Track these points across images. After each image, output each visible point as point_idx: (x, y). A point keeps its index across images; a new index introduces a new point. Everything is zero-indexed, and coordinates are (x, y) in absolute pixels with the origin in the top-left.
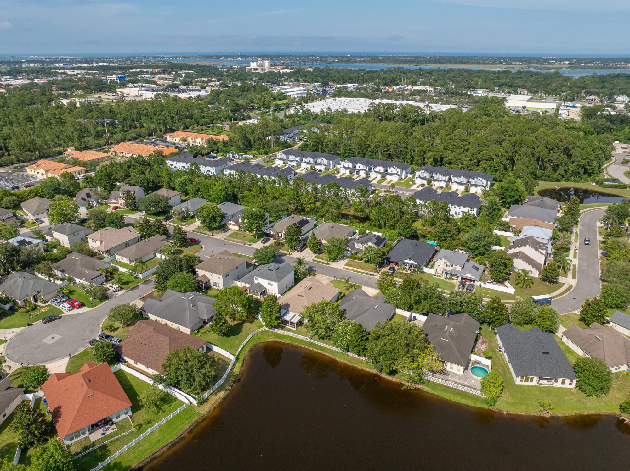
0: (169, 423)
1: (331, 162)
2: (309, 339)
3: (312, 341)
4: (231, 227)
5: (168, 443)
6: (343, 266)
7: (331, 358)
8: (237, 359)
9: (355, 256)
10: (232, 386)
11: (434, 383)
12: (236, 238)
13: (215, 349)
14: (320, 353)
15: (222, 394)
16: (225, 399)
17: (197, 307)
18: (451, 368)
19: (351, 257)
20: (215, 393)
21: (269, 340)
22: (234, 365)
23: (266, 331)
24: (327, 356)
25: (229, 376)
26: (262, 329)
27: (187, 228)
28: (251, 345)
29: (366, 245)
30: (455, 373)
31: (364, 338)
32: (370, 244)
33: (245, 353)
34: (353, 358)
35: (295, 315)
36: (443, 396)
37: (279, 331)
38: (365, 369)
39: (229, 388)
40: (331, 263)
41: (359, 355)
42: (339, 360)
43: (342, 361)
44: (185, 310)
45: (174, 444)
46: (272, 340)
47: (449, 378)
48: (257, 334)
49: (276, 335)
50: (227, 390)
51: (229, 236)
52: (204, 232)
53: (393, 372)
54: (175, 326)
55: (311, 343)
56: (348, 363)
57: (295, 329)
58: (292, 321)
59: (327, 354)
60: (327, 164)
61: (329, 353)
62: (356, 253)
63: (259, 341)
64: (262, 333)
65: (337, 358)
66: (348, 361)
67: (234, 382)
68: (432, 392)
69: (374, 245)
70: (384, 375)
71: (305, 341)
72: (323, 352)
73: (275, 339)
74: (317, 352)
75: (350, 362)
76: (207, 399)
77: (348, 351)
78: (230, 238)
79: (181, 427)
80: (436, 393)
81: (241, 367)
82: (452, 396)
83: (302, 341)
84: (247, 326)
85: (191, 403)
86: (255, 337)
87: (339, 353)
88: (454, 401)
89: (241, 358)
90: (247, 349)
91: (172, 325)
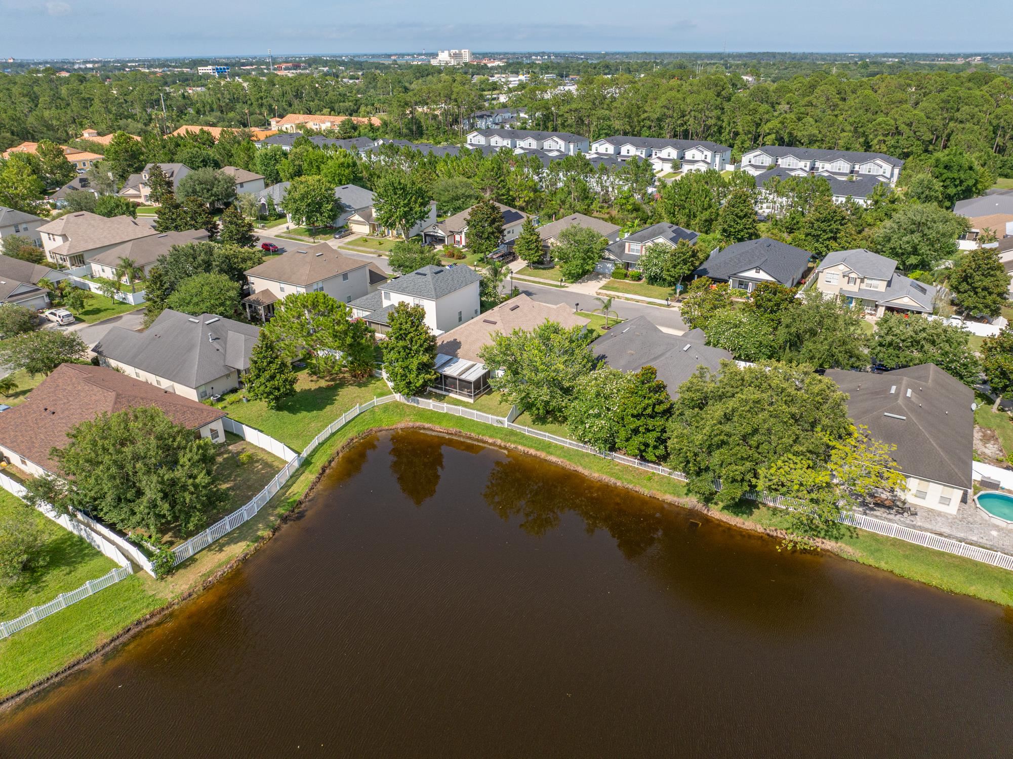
0: (48, 625)
1: (572, 146)
2: (506, 423)
3: (516, 426)
4: (355, 228)
5: (22, 687)
6: (596, 289)
7: (563, 468)
8: (306, 463)
9: (624, 271)
10: (275, 530)
11: (874, 537)
12: (364, 246)
13: (252, 436)
14: (535, 456)
15: (238, 550)
16: (245, 561)
17: (225, 343)
18: (921, 495)
19: (615, 275)
20: (218, 545)
21: (402, 425)
22: (295, 477)
23: (397, 405)
24: (556, 465)
25: (273, 504)
26: (386, 400)
27: (265, 232)
28: (352, 433)
29: (649, 244)
30: (930, 511)
31: (659, 409)
32: (661, 240)
33: (334, 450)
34: (626, 469)
35: (473, 366)
36: (906, 574)
37: (428, 404)
38: (660, 496)
39: (265, 533)
40: (567, 285)
41: (643, 459)
42: (586, 472)
43: (596, 475)
44: (191, 348)
45: (42, 691)
46: (411, 424)
47: (918, 521)
48: (372, 410)
49: (422, 414)
50: (258, 539)
51: (350, 243)
52: (299, 237)
53: (744, 505)
54: (165, 384)
55: (512, 433)
56: (613, 480)
57: (471, 401)
58: (463, 377)
59: (553, 459)
60: (563, 149)
61: (558, 456)
62: (627, 266)
63: (374, 426)
64: (386, 408)
65: (580, 469)
66: (612, 475)
67: (284, 519)
68: (871, 561)
69: (669, 243)
70: (716, 512)
71: (495, 428)
72: (543, 455)
73: (418, 424)
74: (526, 454)
75: (618, 478)
76: (192, 560)
77: (613, 448)
78: (350, 247)
79: (85, 636)
80: (883, 565)
81: (315, 484)
82: (937, 575)
83: (488, 427)
84: (347, 393)
85: (137, 567)
86: (367, 416)
87: (588, 455)
88: (945, 587)
89: (320, 461)
90: (340, 442)
91: (158, 382)
